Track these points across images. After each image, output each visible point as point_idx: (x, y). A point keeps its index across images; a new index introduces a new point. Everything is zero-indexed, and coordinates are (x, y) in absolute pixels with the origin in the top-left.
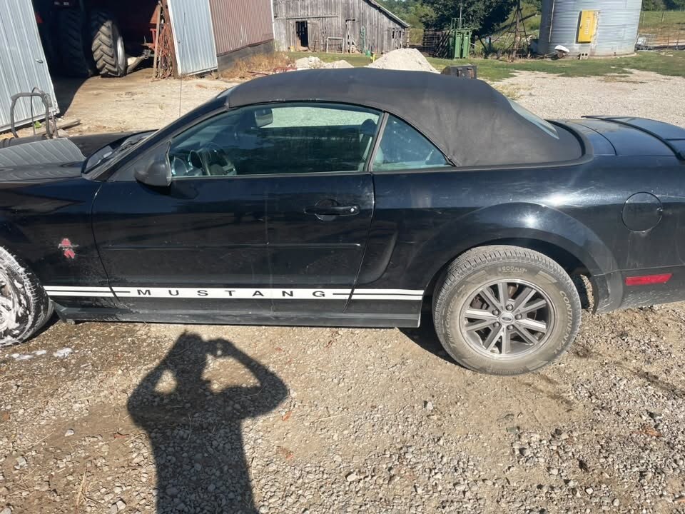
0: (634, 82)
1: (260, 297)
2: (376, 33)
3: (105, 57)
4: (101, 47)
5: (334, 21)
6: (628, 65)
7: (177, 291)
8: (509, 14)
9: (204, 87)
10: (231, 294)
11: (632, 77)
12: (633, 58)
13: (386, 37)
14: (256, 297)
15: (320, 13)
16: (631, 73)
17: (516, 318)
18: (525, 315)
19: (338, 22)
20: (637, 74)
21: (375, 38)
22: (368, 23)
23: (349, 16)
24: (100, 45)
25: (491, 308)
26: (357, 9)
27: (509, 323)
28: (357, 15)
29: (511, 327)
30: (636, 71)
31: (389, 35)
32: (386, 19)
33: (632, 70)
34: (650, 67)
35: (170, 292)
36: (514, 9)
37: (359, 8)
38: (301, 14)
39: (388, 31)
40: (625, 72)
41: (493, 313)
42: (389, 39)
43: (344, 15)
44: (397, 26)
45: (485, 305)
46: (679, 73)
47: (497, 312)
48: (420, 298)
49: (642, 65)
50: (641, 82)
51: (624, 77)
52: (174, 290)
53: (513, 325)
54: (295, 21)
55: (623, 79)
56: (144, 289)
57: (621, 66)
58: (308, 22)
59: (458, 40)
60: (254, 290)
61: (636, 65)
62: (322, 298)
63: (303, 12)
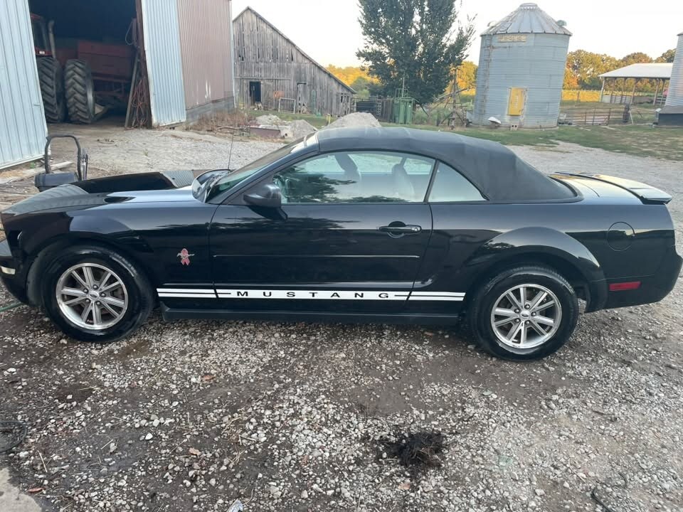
0: (561, 152)
1: (337, 298)
2: (325, 96)
3: (78, 105)
4: (75, 95)
5: (286, 84)
6: (553, 137)
7: (270, 293)
8: (445, 87)
9: (179, 137)
10: (313, 296)
11: (558, 148)
12: (557, 131)
13: (334, 101)
14: (334, 298)
15: (273, 76)
16: (558, 144)
17: (532, 315)
18: (538, 313)
19: (290, 83)
20: (562, 145)
21: (325, 101)
22: (318, 87)
23: (300, 80)
24: (75, 93)
25: (514, 308)
26: (308, 73)
27: (527, 319)
28: (308, 79)
29: (528, 322)
30: (561, 143)
31: (337, 99)
32: (335, 85)
33: (557, 141)
34: (574, 139)
35: (264, 293)
36: (451, 82)
37: (310, 72)
38: (255, 75)
39: (337, 95)
40: (552, 143)
41: (515, 311)
42: (338, 103)
43: (296, 78)
44: (345, 92)
45: (508, 306)
46: (598, 145)
47: (518, 310)
48: (462, 299)
49: (566, 137)
50: (567, 152)
51: (552, 147)
52: (267, 292)
53: (529, 321)
54: (249, 81)
55: (551, 149)
56: (242, 291)
57: (547, 137)
58: (262, 82)
59: (402, 107)
60: (332, 292)
61: (560, 137)
62: (386, 299)
63: (256, 73)
